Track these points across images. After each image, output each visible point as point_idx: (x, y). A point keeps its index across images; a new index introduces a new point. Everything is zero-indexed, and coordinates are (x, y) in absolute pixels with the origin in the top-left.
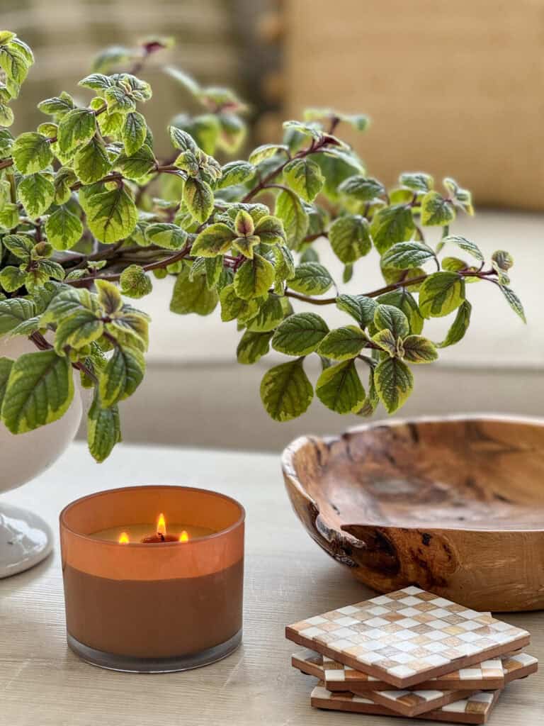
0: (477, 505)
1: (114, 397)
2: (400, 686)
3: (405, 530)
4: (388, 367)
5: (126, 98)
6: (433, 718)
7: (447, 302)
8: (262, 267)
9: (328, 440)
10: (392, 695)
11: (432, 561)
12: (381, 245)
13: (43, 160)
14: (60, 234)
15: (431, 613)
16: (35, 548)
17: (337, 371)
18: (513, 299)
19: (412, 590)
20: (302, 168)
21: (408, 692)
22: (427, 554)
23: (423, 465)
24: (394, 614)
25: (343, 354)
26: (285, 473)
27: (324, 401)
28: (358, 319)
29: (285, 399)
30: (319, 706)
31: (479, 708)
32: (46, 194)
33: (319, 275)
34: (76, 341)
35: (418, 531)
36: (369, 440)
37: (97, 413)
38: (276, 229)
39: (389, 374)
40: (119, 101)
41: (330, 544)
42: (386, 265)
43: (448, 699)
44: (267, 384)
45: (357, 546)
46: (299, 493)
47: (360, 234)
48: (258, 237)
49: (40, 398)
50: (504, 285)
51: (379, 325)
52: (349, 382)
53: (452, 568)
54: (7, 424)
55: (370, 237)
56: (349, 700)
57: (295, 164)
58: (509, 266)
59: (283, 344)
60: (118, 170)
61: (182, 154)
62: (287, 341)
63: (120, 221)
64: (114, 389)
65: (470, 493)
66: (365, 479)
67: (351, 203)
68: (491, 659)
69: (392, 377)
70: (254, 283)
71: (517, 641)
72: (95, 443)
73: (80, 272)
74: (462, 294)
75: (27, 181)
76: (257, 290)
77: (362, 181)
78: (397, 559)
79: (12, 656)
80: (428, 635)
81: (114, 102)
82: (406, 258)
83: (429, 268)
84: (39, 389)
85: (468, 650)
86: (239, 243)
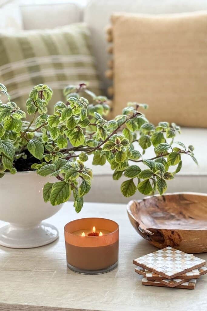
0: (183, 220)
1: (83, 194)
2: (169, 278)
3: (166, 230)
4: (160, 181)
5: (81, 104)
6: (179, 287)
7: (176, 161)
8: (123, 153)
9: (139, 201)
10: (166, 281)
11: (175, 239)
12: (154, 144)
13: (57, 123)
14: (61, 144)
15: (175, 255)
16: (54, 236)
17: (144, 183)
18: (195, 160)
19: (169, 248)
20: (131, 122)
21: (171, 280)
22: (173, 237)
23: (167, 208)
24: (165, 256)
25: (146, 178)
26: (128, 213)
27: (140, 191)
28: (150, 167)
29: (128, 191)
30: (144, 284)
31: (193, 284)
32: (58, 133)
33: (137, 154)
34: (72, 179)
35: (170, 230)
36: (151, 201)
37: (77, 199)
38: (127, 142)
39: (160, 183)
40: (80, 105)
41: (143, 234)
42: (157, 150)
43: (183, 282)
44: (123, 186)
45: (151, 234)
46: (133, 219)
47: (148, 140)
48: (122, 145)
49: (61, 195)
50: (192, 156)
51: (157, 169)
52: (148, 186)
53: (180, 241)
54: (51, 203)
55: (151, 141)
56: (154, 282)
57: (129, 121)
58: (193, 150)
59: (128, 174)
60: (79, 125)
61: (98, 120)
62: (129, 173)
63: (79, 140)
64: (83, 192)
65: (181, 216)
66: (150, 213)
67: (144, 131)
68: (195, 269)
69: (161, 184)
70: (121, 158)
71: (202, 264)
72: (77, 208)
73: (66, 155)
74: (180, 159)
75: (52, 129)
76: (122, 160)
77: (148, 125)
78: (164, 238)
79: (51, 270)
80: (176, 262)
81: (78, 106)
82: (163, 148)
83: (170, 151)
84: (61, 193)
85: (189, 267)
86: (116, 147)
